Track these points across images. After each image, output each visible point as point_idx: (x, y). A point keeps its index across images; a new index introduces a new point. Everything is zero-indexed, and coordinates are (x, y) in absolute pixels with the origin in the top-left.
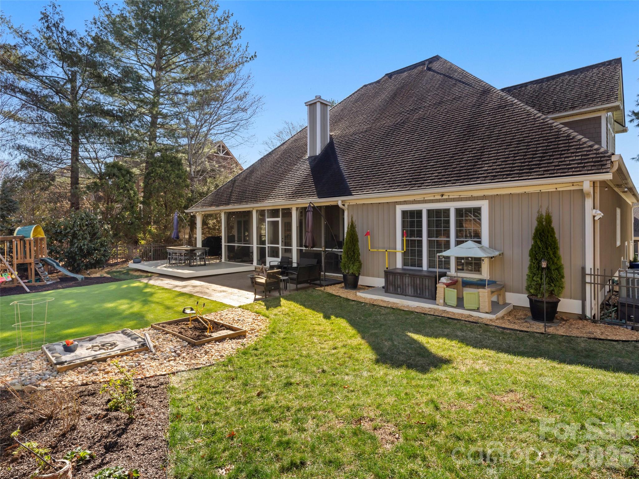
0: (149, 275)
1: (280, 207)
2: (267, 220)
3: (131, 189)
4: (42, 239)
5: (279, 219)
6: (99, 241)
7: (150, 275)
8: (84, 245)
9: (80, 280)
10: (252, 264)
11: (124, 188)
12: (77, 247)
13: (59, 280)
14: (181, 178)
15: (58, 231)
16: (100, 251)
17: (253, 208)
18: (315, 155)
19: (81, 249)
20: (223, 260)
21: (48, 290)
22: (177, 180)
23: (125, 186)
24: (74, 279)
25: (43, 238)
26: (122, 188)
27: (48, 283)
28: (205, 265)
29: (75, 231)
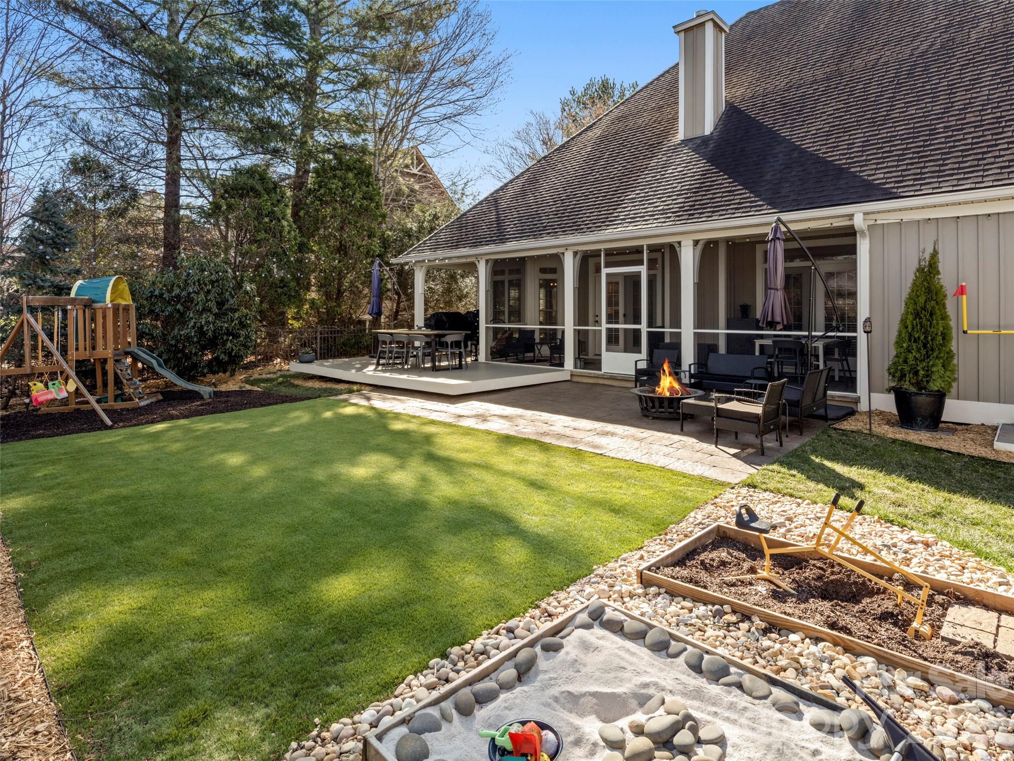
0: (353, 387)
1: (645, 243)
2: (605, 271)
3: (283, 218)
4: (126, 308)
5: (643, 270)
6: (237, 315)
7: (355, 388)
8: (208, 323)
9: (206, 396)
10: (561, 365)
11: (271, 214)
12: (193, 327)
13: (160, 397)
14: (372, 199)
15: (157, 293)
16: (236, 336)
17: (567, 247)
18: (699, 134)
19: (201, 331)
20: (482, 357)
21: (153, 422)
22: (365, 203)
23: (273, 212)
24: (195, 396)
25: (128, 305)
26: (267, 216)
27: (143, 403)
28: (460, 367)
29: (189, 294)
